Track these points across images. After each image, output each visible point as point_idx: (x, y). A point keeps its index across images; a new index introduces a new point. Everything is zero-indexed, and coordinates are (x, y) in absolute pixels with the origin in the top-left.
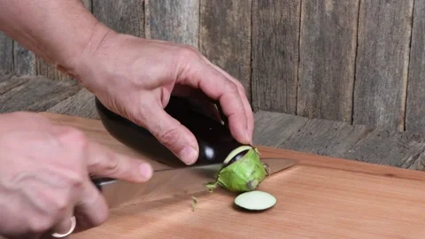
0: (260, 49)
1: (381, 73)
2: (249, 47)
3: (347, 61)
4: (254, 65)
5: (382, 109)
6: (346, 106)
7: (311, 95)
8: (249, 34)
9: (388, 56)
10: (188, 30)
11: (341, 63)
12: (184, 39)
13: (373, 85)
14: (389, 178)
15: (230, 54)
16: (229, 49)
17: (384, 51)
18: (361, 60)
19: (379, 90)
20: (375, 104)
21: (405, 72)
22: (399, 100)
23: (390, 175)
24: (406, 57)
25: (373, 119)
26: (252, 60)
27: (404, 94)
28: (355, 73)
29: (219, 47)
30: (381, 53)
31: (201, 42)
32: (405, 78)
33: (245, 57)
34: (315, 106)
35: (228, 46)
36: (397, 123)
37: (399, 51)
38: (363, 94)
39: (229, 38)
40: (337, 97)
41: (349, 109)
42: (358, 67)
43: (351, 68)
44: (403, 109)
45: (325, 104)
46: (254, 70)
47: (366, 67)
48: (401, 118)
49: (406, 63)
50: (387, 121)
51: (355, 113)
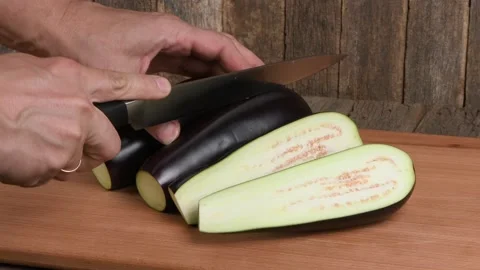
0: (296, 21)
1: (437, 39)
2: (283, 20)
3: (398, 26)
4: (288, 40)
5: (439, 78)
6: (396, 79)
7: (355, 68)
8: (283, 5)
9: (445, 17)
10: (209, 4)
11: (391, 30)
12: (205, 16)
13: (427, 52)
14: (455, 149)
15: (259, 30)
16: (259, 24)
17: (440, 12)
18: (414, 24)
19: (435, 57)
20: (431, 73)
21: (465, 34)
22: (458, 67)
23: (456, 146)
24: (466, 17)
25: (428, 91)
26: (285, 34)
27: (464, 60)
28: (406, 40)
29: (246, 22)
30: (437, 15)
31: (225, 18)
32: (465, 41)
33: (277, 31)
34: (360, 80)
35: (257, 20)
36: (456, 94)
37: (457, 11)
38: (416, 62)
39: (259, 11)
40: (386, 69)
41: (400, 82)
42: (410, 32)
43: (402, 35)
44: (463, 76)
45: (372, 77)
46: (288, 46)
47: (419, 33)
48: (460, 86)
49: (466, 24)
50: (444, 93)
51: (408, 85)
